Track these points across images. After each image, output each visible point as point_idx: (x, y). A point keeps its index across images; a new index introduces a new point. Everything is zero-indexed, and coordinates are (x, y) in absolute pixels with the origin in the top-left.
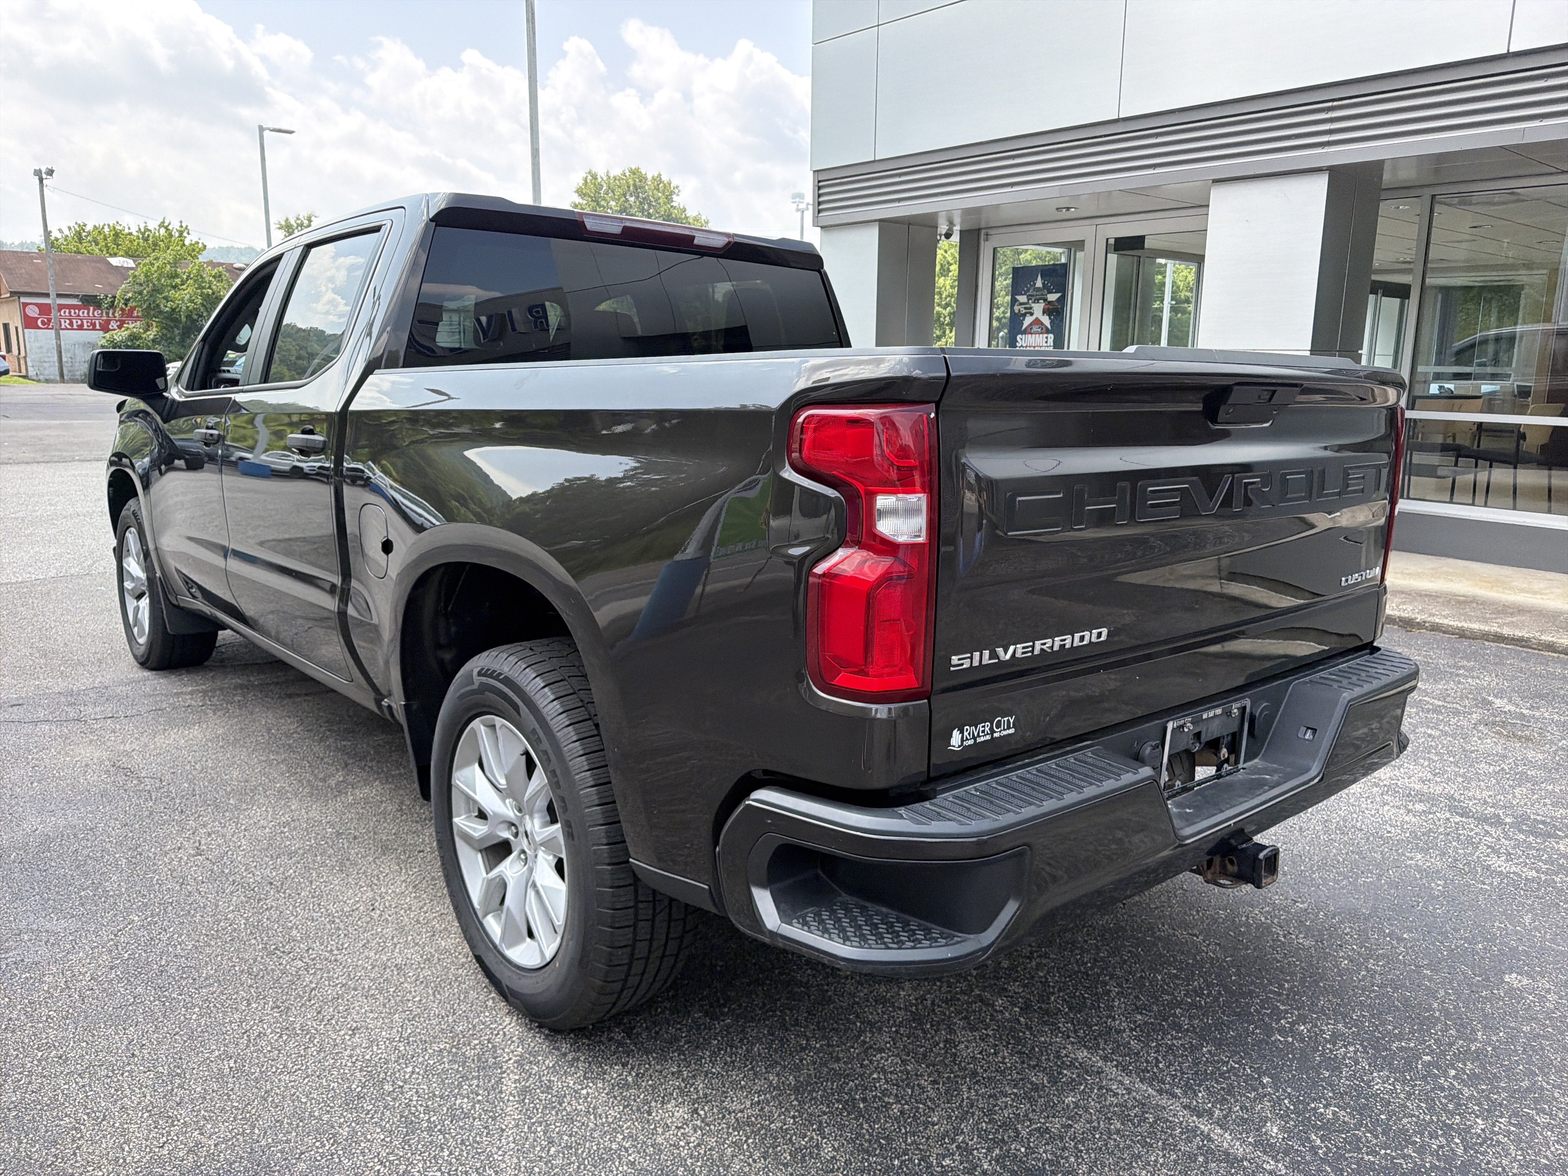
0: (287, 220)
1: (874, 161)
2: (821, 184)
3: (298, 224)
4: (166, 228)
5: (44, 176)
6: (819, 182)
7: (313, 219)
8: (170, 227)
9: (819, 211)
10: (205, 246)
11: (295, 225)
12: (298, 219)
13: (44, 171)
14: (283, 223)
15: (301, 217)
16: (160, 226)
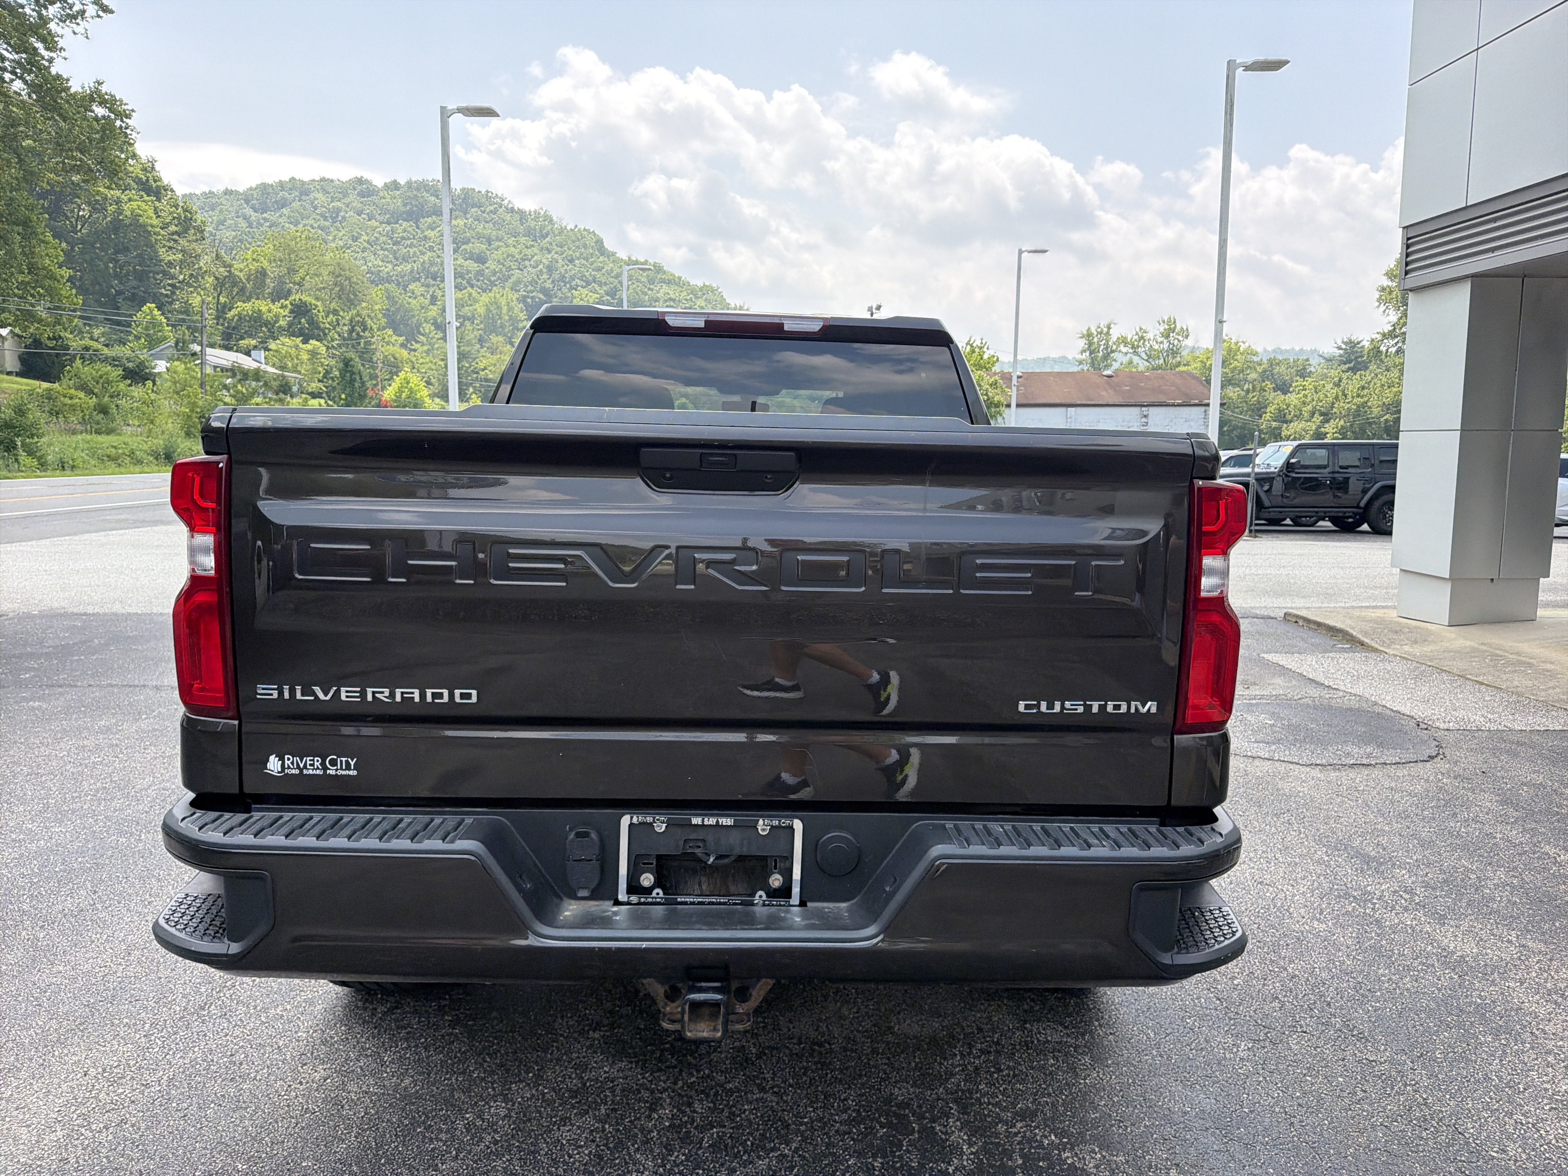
0: (1089, 329)
1: (1466, 208)
2: (1410, 241)
3: (1098, 333)
4: (972, 346)
5: (874, 311)
6: (1408, 239)
7: (1112, 326)
8: (975, 345)
9: (1407, 273)
10: (998, 359)
11: (1095, 333)
12: (1099, 327)
13: (874, 307)
14: (1085, 332)
15: (1102, 326)
16: (967, 344)
